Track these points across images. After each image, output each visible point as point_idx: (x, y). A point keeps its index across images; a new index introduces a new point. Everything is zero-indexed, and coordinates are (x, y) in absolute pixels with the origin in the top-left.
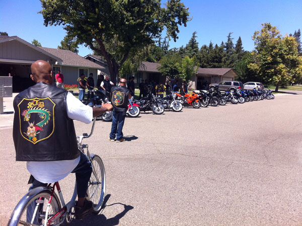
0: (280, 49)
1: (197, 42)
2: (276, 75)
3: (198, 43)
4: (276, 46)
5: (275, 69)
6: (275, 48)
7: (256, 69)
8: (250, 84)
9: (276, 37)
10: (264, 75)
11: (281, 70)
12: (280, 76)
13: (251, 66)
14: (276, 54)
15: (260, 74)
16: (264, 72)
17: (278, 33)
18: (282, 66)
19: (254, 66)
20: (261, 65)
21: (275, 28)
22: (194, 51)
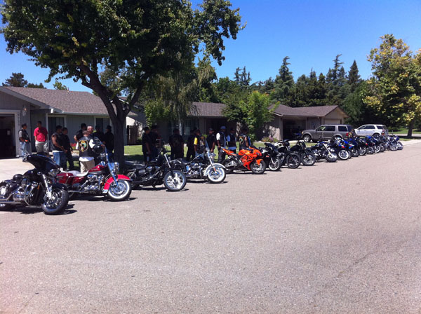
0: (411, 72)
1: (289, 71)
2: (406, 112)
3: (291, 73)
4: (405, 68)
5: (405, 103)
6: (402, 71)
7: (376, 105)
8: (367, 128)
9: (404, 55)
10: (388, 113)
11: (414, 104)
12: (413, 113)
13: (368, 100)
14: (405, 80)
15: (383, 112)
16: (389, 109)
17: (405, 49)
18: (414, 97)
19: (373, 101)
20: (382, 98)
21: (400, 42)
22: (287, 84)
